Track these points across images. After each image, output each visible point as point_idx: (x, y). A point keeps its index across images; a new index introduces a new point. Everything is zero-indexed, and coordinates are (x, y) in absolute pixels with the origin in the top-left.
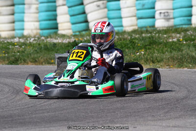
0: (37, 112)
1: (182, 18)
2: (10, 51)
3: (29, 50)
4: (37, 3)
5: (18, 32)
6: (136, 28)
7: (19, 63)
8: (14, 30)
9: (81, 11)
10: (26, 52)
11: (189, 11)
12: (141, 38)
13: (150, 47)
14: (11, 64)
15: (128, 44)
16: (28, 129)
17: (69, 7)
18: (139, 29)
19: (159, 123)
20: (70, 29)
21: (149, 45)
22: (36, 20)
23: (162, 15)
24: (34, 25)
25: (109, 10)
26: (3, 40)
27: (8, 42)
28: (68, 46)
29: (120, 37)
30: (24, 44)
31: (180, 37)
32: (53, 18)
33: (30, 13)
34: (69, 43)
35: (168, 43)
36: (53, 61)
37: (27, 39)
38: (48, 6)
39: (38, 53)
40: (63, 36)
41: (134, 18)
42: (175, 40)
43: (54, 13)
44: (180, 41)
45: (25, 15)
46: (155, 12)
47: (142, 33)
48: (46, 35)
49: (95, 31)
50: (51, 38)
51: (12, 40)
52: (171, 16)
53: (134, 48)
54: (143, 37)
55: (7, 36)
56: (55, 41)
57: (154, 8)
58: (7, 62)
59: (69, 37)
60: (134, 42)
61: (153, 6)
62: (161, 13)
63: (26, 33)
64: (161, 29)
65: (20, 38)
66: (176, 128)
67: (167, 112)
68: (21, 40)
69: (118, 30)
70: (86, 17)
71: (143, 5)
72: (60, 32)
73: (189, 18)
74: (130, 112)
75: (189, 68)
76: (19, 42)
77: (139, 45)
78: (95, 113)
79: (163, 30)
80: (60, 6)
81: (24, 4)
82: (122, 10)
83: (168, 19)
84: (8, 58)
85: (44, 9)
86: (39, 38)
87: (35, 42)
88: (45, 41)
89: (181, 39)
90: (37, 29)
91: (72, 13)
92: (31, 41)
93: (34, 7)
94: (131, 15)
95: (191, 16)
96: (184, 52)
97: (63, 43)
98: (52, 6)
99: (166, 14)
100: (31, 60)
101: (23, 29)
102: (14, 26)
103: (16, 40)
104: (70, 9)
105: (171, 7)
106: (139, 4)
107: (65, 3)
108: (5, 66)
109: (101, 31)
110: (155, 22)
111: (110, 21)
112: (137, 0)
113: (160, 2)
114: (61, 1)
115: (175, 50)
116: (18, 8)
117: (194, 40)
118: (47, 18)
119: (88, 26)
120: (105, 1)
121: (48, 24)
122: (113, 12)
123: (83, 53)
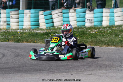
0: (26, 66)
1: (98, 22)
2: (16, 36)
3: (25, 35)
4: (30, 13)
5: (21, 27)
6: (76, 26)
7: (20, 42)
8: (19, 26)
9: (50, 18)
10: (23, 37)
11: (101, 19)
14: (16, 42)
16: (21, 74)
18: (78, 27)
19: (84, 73)
20: (45, 26)
21: (82, 35)
22: (29, 21)
23: (89, 20)
25: (63, 18)
26: (13, 30)
27: (15, 32)
28: (43, 34)
30: (23, 33)
32: (37, 20)
33: (26, 18)
34: (44, 33)
35: (90, 34)
36: (35, 41)
37: (24, 30)
38: (35, 15)
39: (29, 37)
40: (41, 29)
41: (75, 22)
42: (94, 32)
43: (37, 18)
44: (96, 33)
45: (24, 19)
46: (85, 19)
47: (79, 29)
48: (33, 29)
49: (63, 28)
50: (35, 30)
51: (17, 31)
52: (93, 21)
54: (79, 31)
55: (15, 29)
56: (37, 32)
57: (85, 17)
58: (14, 41)
59: (44, 30)
60: (74, 33)
61: (84, 16)
62: (88, 19)
63: (24, 27)
64: (88, 27)
66: (91, 75)
67: (88, 68)
70: (53, 20)
71: (80, 16)
72: (40, 27)
73: (101, 22)
75: (100, 46)
76: (20, 32)
77: (77, 34)
78: (54, 67)
79: (88, 28)
80: (40, 15)
81: (24, 14)
82: (70, 17)
83: (91, 23)
84: (15, 39)
85: (33, 16)
86: (30, 30)
87: (27, 32)
88: (33, 32)
89: (97, 32)
90: (29, 26)
91: (46, 18)
92: (26, 31)
93: (28, 15)
94: (74, 20)
95: (102, 21)
96: (98, 38)
97: (41, 33)
99: (90, 20)
100: (25, 40)
101: (23, 26)
102: (19, 24)
103: (19, 31)
104: (45, 16)
105: (93, 17)
106: (78, 15)
107: (43, 13)
108: (14, 43)
109: (66, 28)
110: (85, 24)
111: (64, 22)
112: (77, 13)
113: (88, 14)
114: (41, 13)
115: (94, 37)
116: (21, 15)
117: (103, 33)
118: (35, 20)
119: (54, 25)
120: (62, 13)
121: (35, 23)
122: (65, 18)
123: (58, 39)
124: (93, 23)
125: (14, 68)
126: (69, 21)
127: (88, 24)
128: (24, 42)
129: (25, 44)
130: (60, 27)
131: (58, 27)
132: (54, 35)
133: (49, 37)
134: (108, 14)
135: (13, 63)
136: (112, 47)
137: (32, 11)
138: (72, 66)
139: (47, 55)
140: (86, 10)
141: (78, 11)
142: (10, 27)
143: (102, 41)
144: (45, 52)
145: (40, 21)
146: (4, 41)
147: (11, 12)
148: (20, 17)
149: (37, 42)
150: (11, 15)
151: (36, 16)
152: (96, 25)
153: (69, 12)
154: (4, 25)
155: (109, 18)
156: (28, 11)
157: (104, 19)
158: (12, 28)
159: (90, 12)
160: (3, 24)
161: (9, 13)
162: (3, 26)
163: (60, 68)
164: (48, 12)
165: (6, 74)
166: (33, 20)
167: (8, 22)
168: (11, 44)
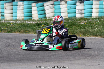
1: (88, 14)
2: (8, 27)
3: (17, 26)
4: (23, 5)
5: (14, 18)
7: (12, 32)
8: (12, 17)
9: (43, 9)
10: (15, 27)
11: (91, 10)
13: (71, 26)
14: (8, 33)
16: (10, 63)
17: (37, 7)
19: (70, 62)
20: (37, 17)
22: (22, 12)
23: (79, 12)
25: (55, 9)
27: (8, 23)
28: (35, 25)
30: (15, 23)
31: (85, 22)
32: (30, 12)
33: (20, 9)
35: (80, 25)
36: (27, 32)
37: (16, 21)
38: (28, 7)
39: (21, 28)
40: (34, 20)
42: (83, 23)
43: (30, 9)
44: (85, 24)
45: (18, 10)
46: (76, 10)
47: (69, 20)
50: (28, 21)
51: (10, 22)
52: (83, 13)
54: (69, 22)
57: (75, 9)
59: (36, 21)
61: (75, 8)
62: (78, 11)
64: (77, 18)
66: (77, 65)
68: (14, 22)
70: (45, 12)
71: (71, 7)
72: (33, 18)
76: (13, 23)
77: (67, 25)
78: (42, 56)
81: (17, 5)
82: (61, 9)
83: (81, 14)
84: (7, 30)
85: (26, 8)
86: (22, 21)
87: (20, 23)
88: (25, 23)
90: (22, 17)
91: (39, 10)
93: (22, 7)
95: (92, 12)
96: (86, 29)
97: (32, 24)
98: (30, 7)
100: (17, 31)
101: (17, 17)
102: (12, 15)
103: (12, 22)
104: (38, 8)
105: (83, 9)
106: (69, 6)
109: (57, 20)
110: (76, 15)
111: (56, 14)
112: (68, 5)
113: (78, 6)
114: (34, 4)
115: (82, 28)
117: (91, 24)
119: (46, 16)
120: (53, 5)
121: (28, 15)
122: (57, 10)
123: (48, 30)
124: (84, 14)
126: (61, 13)
127: (78, 16)
128: (16, 33)
129: (17, 34)
130: (51, 18)
131: (49, 18)
132: (45, 26)
133: (40, 27)
134: (98, 6)
135: (3, 53)
136: (100, 38)
137: (26, 3)
138: (60, 56)
139: (37, 45)
140: (77, 2)
141: (69, 3)
142: (4, 18)
143: (90, 32)
144: (35, 42)
145: (33, 12)
147: (5, 4)
148: (13, 8)
149: (28, 33)
150: (5, 7)
152: (86, 16)
153: (60, 4)
155: (99, 9)
156: (21, 2)
157: (94, 10)
158: (6, 19)
159: (80, 4)
161: (3, 5)
163: (48, 57)
164: (40, 4)
166: (26, 12)
167: (3, 14)
168: (4, 34)
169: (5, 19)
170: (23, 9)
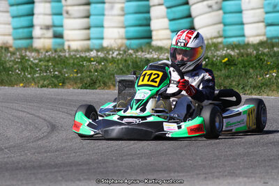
0: (124, 158)
2: (85, 69)
3: (111, 67)
5: (94, 43)
6: (263, 38)
7: (97, 86)
8: (89, 39)
9: (185, 13)
10: (107, 72)
12: (272, 53)
14: (86, 88)
15: (253, 62)
17: (168, 8)
18: (269, 41)
20: (168, 39)
22: (121, 25)
24: (119, 32)
25: (225, 13)
26: (74, 53)
27: (80, 56)
29: (242, 51)
30: (105, 59)
32: (145, 22)
33: (112, 15)
37: (108, 53)
38: (139, 6)
39: (124, 72)
40: (160, 49)
41: (262, 25)
43: (146, 15)
45: (105, 17)
47: (273, 45)
48: (134, 47)
50: (143, 52)
51: (87, 54)
53: (261, 68)
54: (275, 52)
55: (79, 48)
56: (148, 56)
58: (80, 85)
59: (168, 51)
60: (261, 60)
63: (106, 43)
65: (98, 51)
68: (99, 53)
69: (239, 41)
70: (192, 22)
71: (275, 6)
72: (154, 43)
74: (258, 161)
76: (97, 57)
77: (269, 63)
78: (207, 160)
80: (154, 6)
81: (104, 3)
82: (244, 12)
84: (82, 79)
85: (132, 10)
86: (125, 52)
87: (119, 57)
88: (134, 56)
90: (122, 39)
91: (172, 16)
92: (115, 55)
93: (118, 6)
94: (256, 19)
98: (143, 6)
101: (102, 38)
102: (89, 34)
103: (93, 54)
104: (169, 10)
106: (269, 4)
107: (161, 1)
108: (76, 91)
111: (227, 28)
116: (95, 7)
118: (137, 23)
121: (138, 31)
122: (231, 15)
125: (87, 163)
126: (242, 24)
128: (110, 88)
130: (215, 40)
131: (210, 41)
135: (82, 150)
142: (63, 44)
145: (154, 25)
146: (48, 85)
148: (92, 12)
150: (65, 8)
151: (142, 10)
154: (45, 38)
158: (69, 47)
160: (43, 34)
161: (60, 1)
162: (42, 40)
163: (226, 163)
165: (66, 181)
166: (133, 22)
167: (59, 29)
168: (72, 92)
169: (66, 47)
170: (121, 13)
